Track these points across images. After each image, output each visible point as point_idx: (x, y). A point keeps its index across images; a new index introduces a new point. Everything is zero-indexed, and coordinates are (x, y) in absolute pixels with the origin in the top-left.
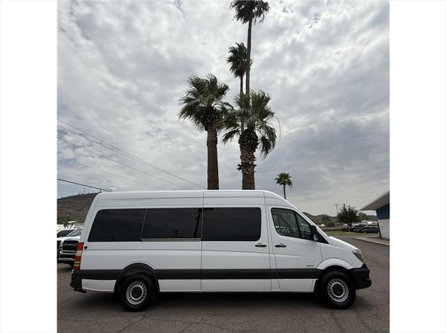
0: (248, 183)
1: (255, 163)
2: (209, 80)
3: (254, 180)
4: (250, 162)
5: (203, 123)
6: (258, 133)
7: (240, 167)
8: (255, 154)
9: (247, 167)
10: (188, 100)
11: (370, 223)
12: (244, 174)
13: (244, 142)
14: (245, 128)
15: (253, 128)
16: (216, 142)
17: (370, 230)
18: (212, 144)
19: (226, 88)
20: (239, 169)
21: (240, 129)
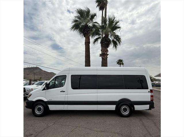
0: (104, 63)
1: (108, 53)
2: (87, 11)
3: (107, 62)
4: (106, 53)
5: (83, 33)
6: (110, 39)
7: (101, 55)
8: (108, 49)
9: (104, 55)
10: (76, 21)
11: (157, 82)
12: (103, 58)
13: (103, 43)
14: (104, 36)
15: (108, 36)
16: (89, 43)
17: (157, 85)
18: (87, 44)
19: (95, 15)
20: (100, 56)
21: (101, 37)
